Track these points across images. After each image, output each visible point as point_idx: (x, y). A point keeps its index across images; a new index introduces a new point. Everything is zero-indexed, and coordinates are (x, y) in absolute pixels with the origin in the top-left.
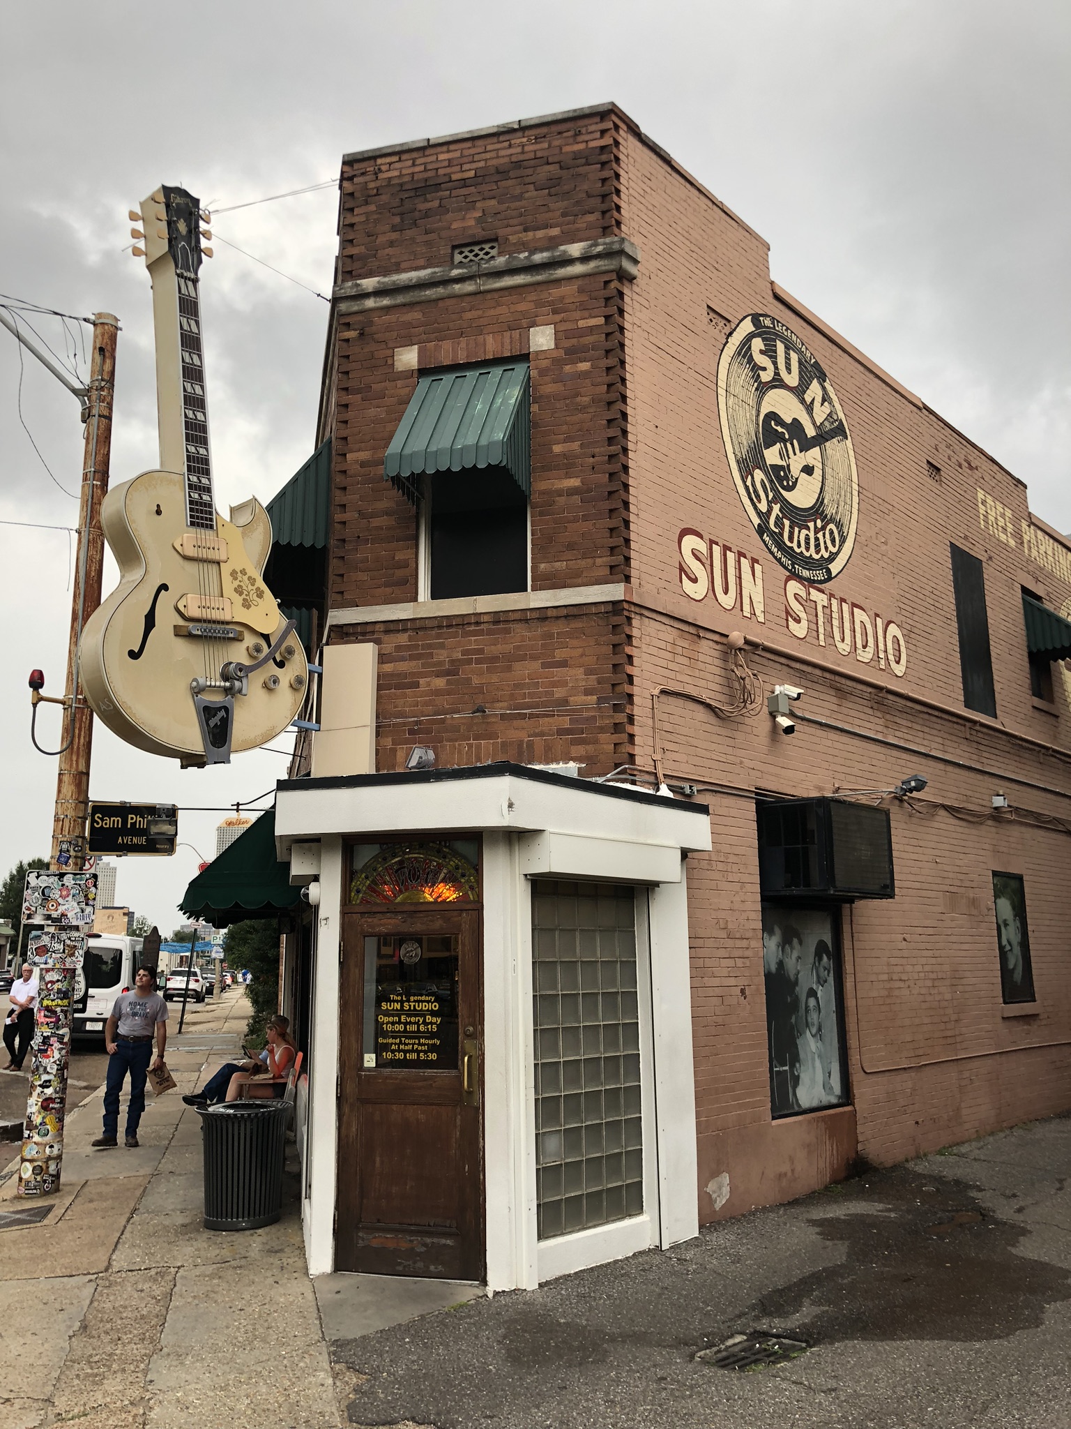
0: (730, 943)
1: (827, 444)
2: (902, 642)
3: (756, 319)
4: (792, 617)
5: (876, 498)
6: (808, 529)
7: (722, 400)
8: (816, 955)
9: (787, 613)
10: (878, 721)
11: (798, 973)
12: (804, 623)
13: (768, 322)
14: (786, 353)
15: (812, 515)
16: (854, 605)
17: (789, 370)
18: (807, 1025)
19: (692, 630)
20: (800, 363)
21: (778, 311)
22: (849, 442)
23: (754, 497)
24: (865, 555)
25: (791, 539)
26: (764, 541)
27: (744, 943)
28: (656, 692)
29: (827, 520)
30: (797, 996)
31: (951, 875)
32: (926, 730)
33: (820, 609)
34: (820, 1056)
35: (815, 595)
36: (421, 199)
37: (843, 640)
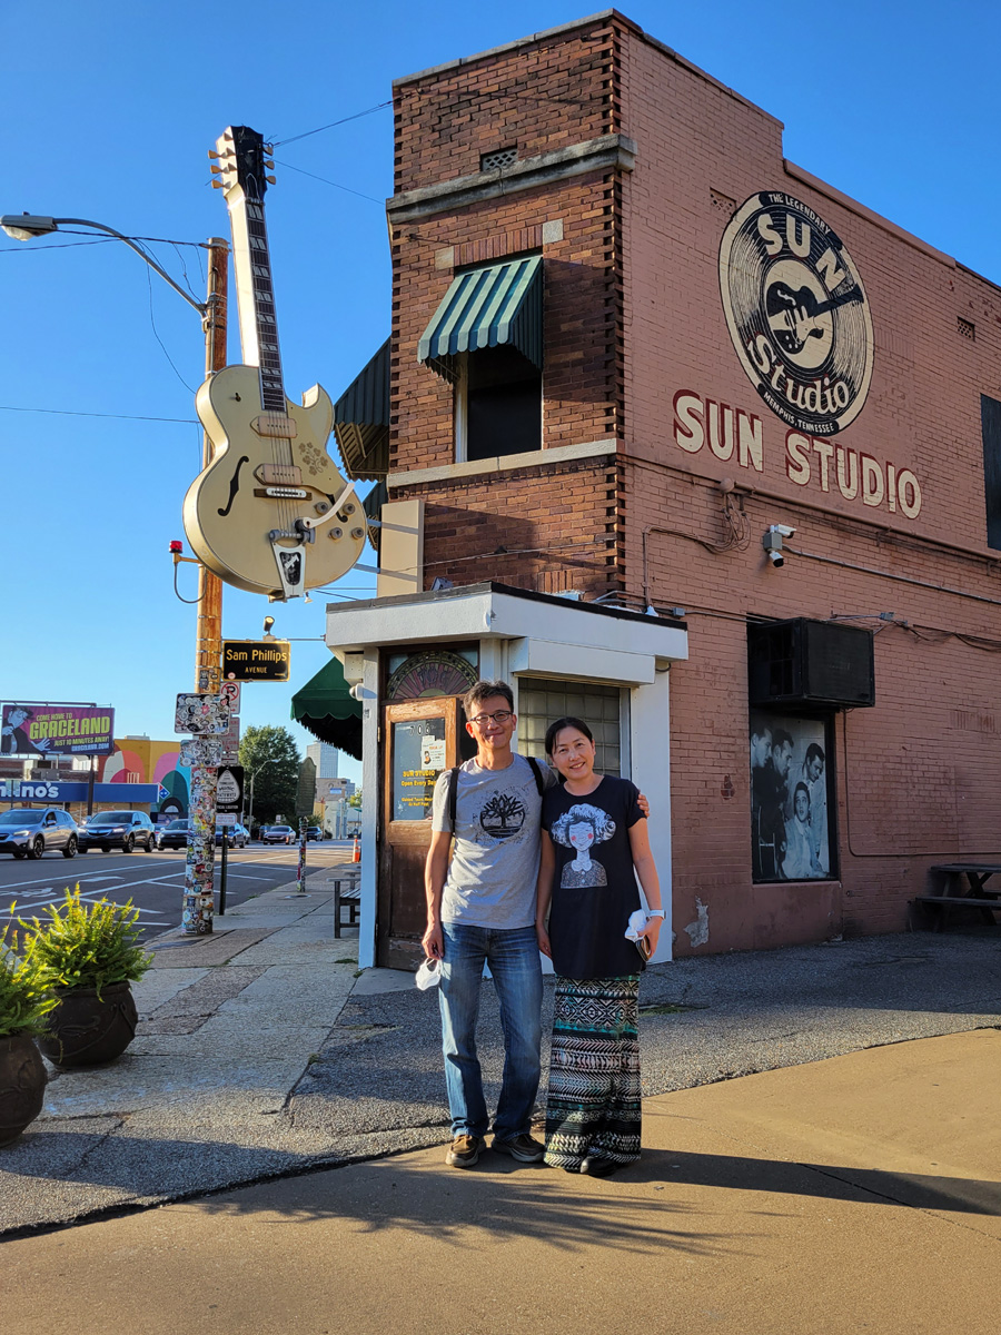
0: (715, 740)
1: (840, 309)
2: (917, 488)
3: (764, 197)
4: (792, 466)
5: (893, 356)
6: (815, 387)
7: (724, 274)
8: (807, 755)
9: (788, 462)
10: (884, 558)
11: (788, 768)
12: (806, 471)
13: (777, 199)
14: (796, 226)
15: (820, 373)
16: (862, 455)
17: (799, 241)
18: (796, 812)
19: (685, 477)
20: (813, 234)
21: (789, 187)
22: (865, 305)
23: (755, 360)
24: (879, 409)
25: (795, 396)
26: (765, 400)
27: (731, 740)
28: (648, 531)
29: (835, 379)
30: (786, 788)
31: (961, 696)
32: (940, 566)
33: (824, 459)
34: (808, 838)
35: (818, 445)
36: (456, 115)
37: (849, 486)
